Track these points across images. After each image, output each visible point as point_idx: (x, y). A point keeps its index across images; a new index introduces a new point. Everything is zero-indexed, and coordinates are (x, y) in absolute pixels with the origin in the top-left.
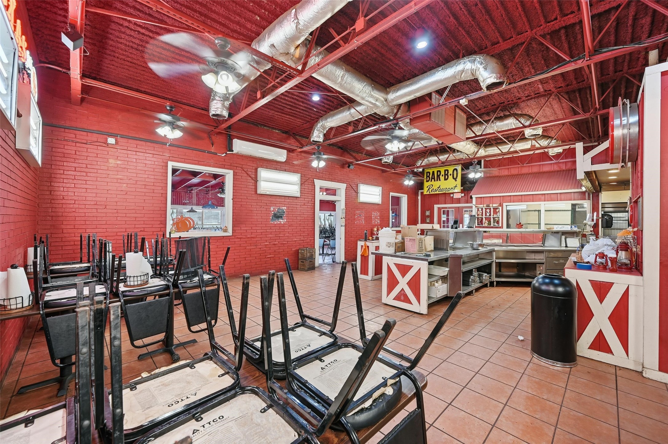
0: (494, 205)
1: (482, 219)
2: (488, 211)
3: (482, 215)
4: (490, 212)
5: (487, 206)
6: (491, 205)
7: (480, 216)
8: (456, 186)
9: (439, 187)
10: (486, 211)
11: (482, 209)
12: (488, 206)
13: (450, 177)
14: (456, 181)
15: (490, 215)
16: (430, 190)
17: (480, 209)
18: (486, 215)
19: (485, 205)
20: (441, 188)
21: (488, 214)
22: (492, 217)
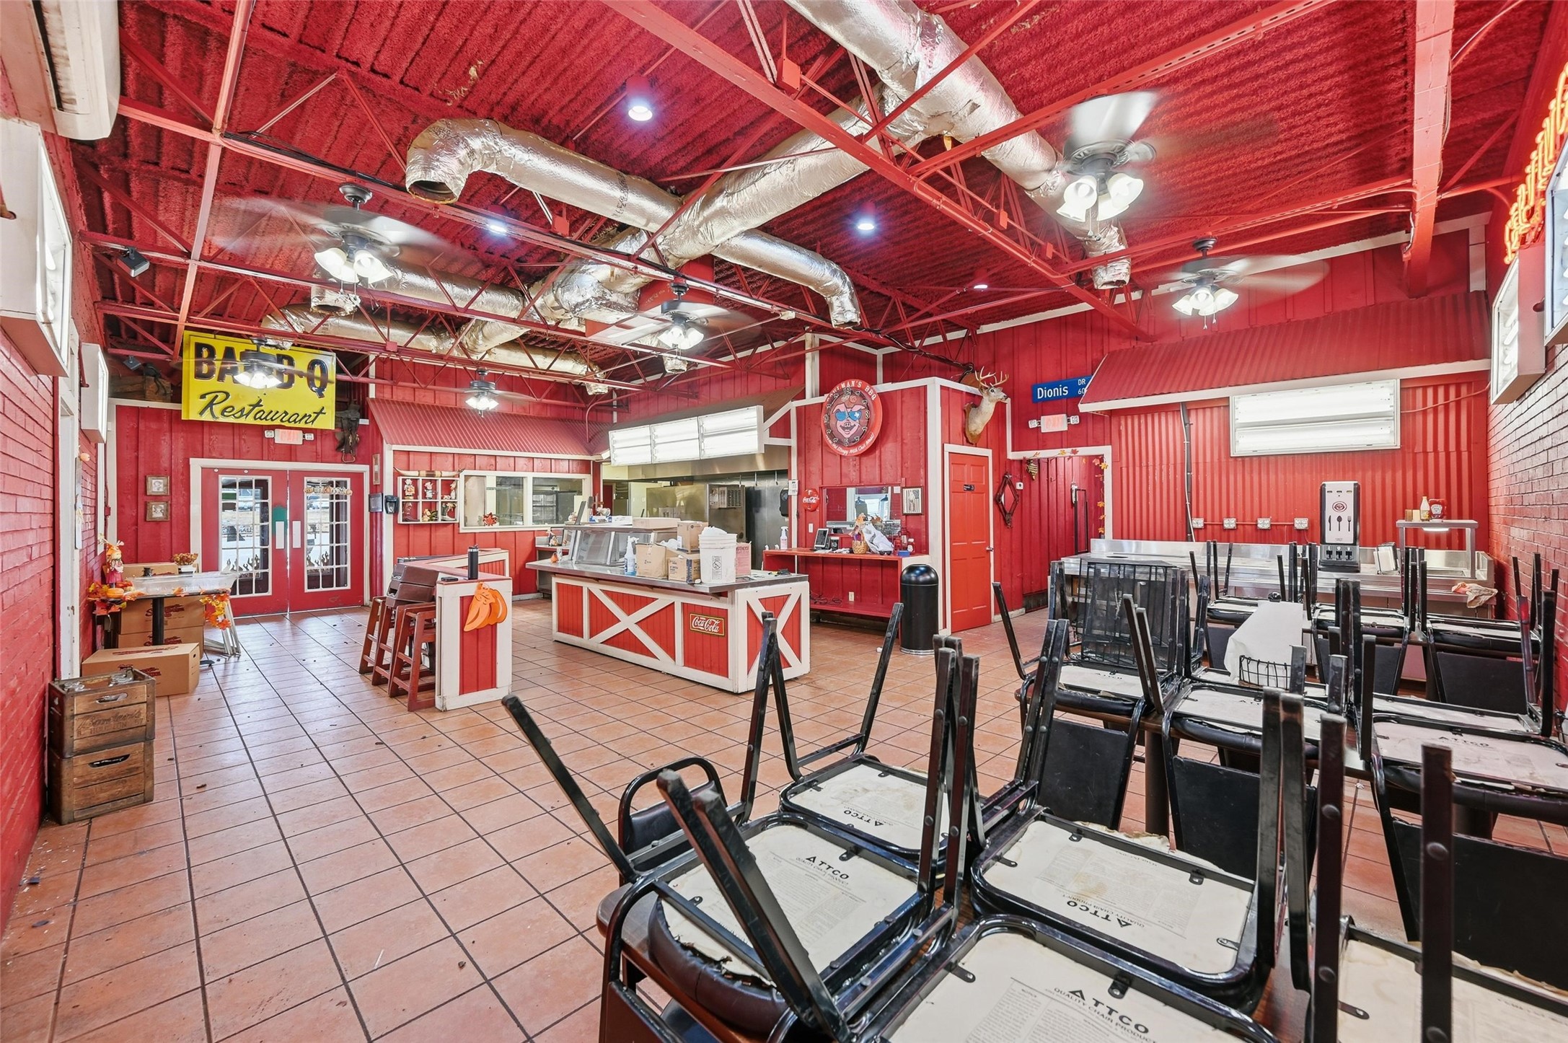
0: (445, 474)
1: (416, 504)
2: (429, 485)
3: (416, 496)
4: (434, 488)
5: (427, 476)
6: (438, 473)
7: (412, 499)
8: (321, 412)
9: (258, 404)
10: (423, 485)
11: (415, 481)
12: (431, 473)
13: (301, 383)
14: (321, 396)
15: (435, 496)
16: (217, 409)
17: (409, 482)
18: (424, 495)
19: (423, 473)
20: (266, 408)
21: (429, 494)
22: (439, 500)
